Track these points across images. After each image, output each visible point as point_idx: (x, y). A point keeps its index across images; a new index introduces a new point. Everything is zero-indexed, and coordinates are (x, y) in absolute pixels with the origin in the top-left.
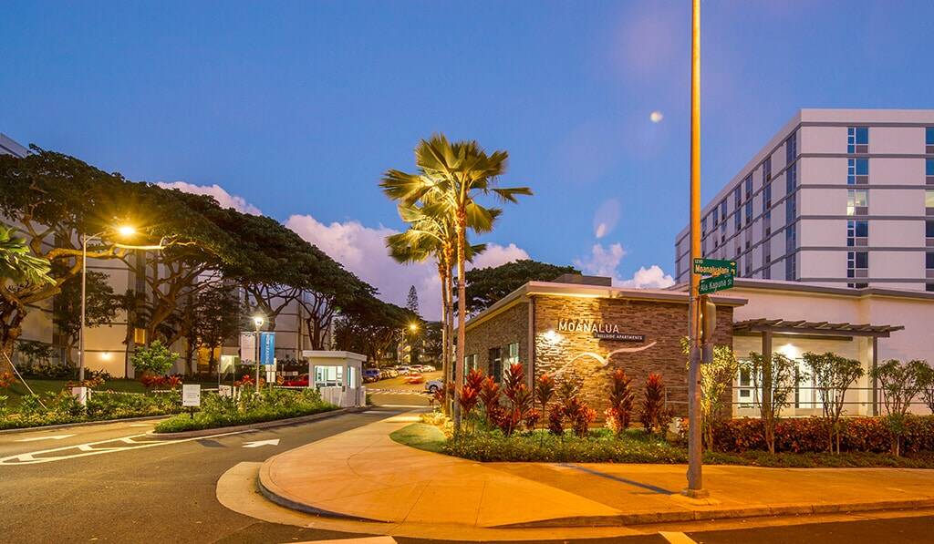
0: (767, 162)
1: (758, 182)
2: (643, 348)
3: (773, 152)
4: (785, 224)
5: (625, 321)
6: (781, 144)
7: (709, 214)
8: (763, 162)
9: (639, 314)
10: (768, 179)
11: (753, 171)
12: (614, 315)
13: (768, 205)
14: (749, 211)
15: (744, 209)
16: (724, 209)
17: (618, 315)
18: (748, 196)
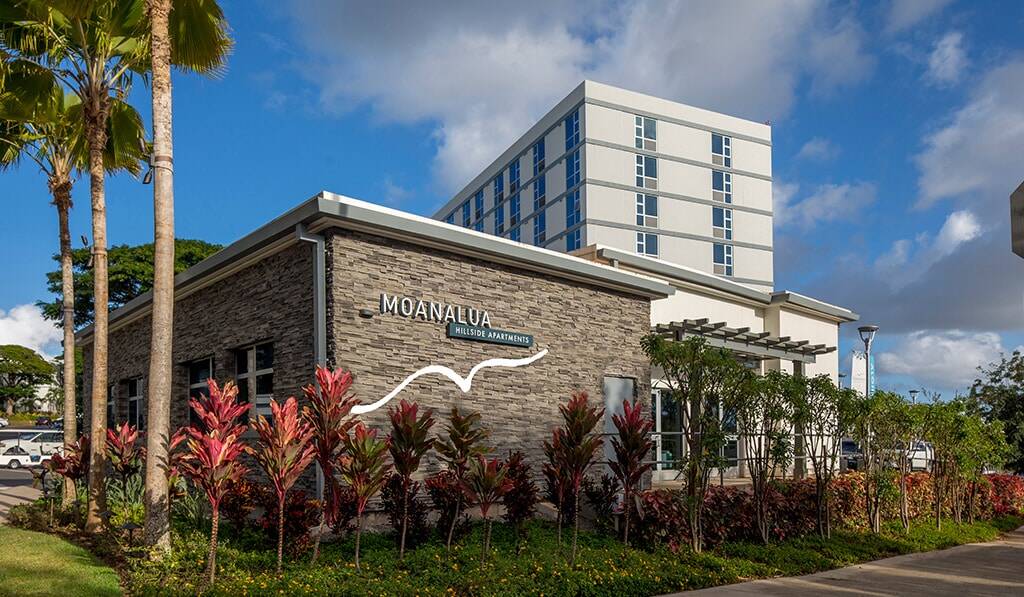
0: (539, 147)
1: (526, 172)
2: (526, 361)
3: (547, 132)
4: (565, 228)
5: (501, 305)
6: (558, 123)
7: (457, 209)
8: (532, 145)
9: (520, 295)
10: (540, 167)
11: (520, 155)
12: (483, 291)
13: (540, 203)
14: (515, 208)
15: (507, 206)
16: (479, 204)
17: (488, 292)
18: (513, 190)
